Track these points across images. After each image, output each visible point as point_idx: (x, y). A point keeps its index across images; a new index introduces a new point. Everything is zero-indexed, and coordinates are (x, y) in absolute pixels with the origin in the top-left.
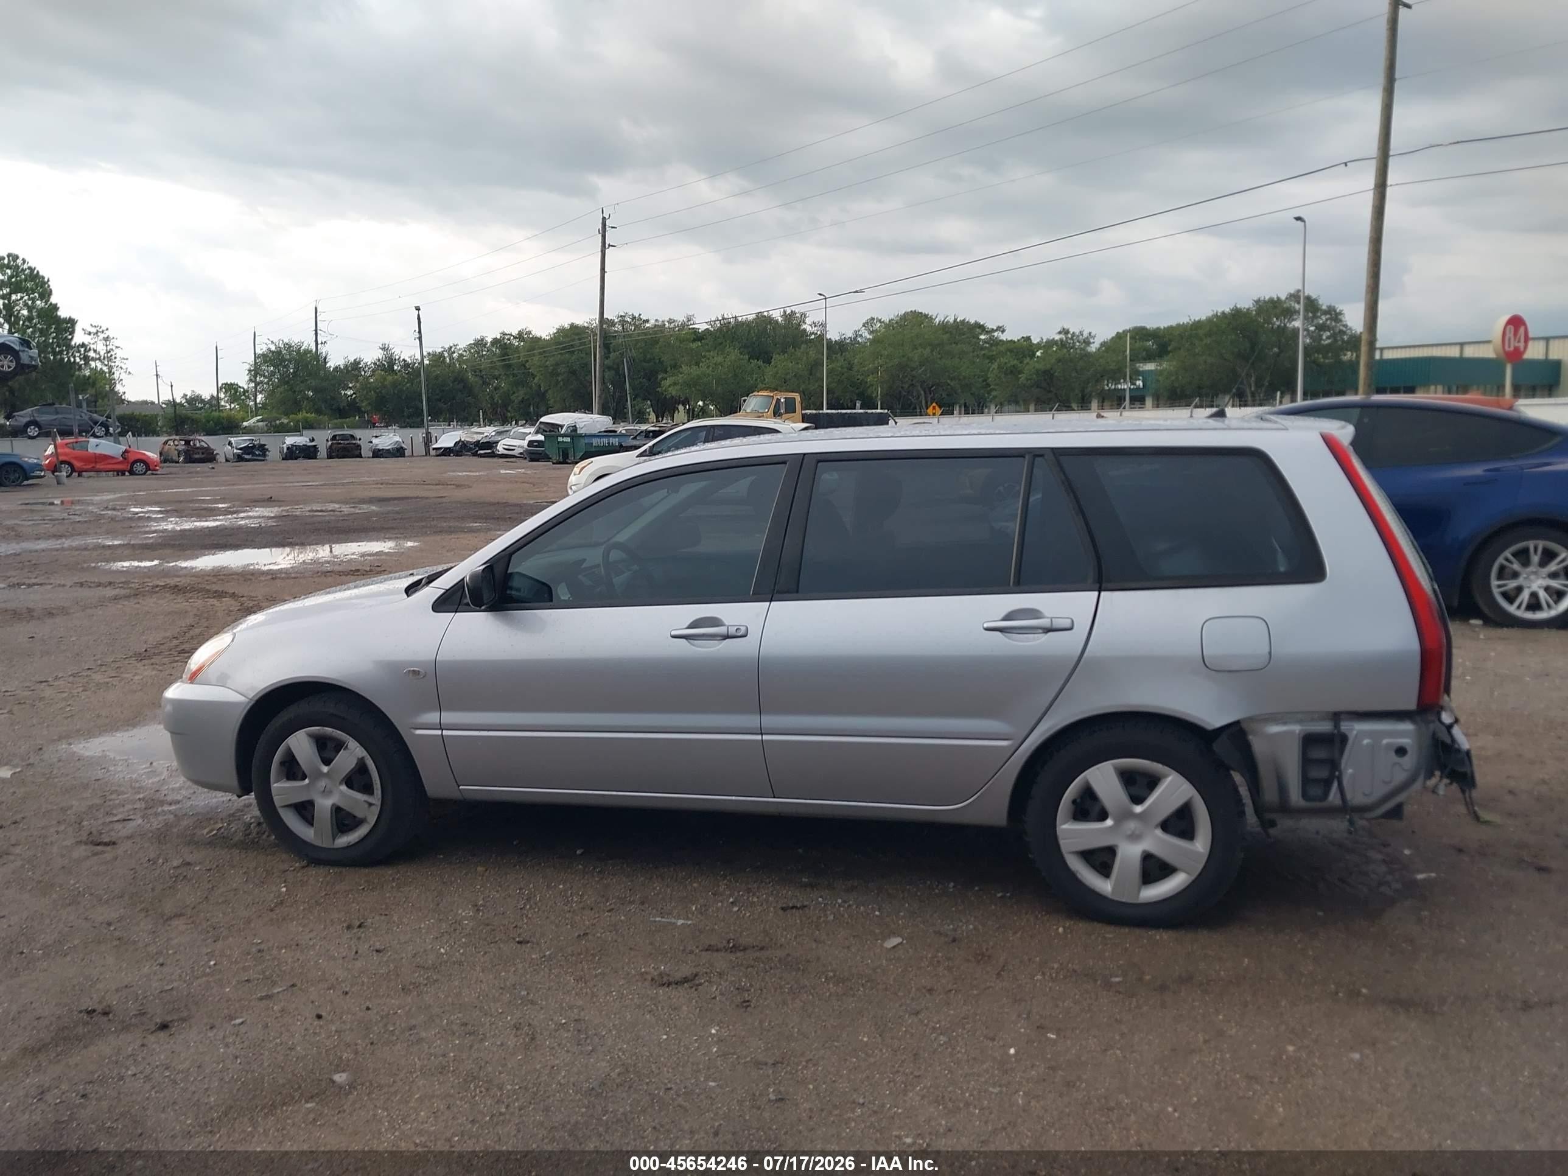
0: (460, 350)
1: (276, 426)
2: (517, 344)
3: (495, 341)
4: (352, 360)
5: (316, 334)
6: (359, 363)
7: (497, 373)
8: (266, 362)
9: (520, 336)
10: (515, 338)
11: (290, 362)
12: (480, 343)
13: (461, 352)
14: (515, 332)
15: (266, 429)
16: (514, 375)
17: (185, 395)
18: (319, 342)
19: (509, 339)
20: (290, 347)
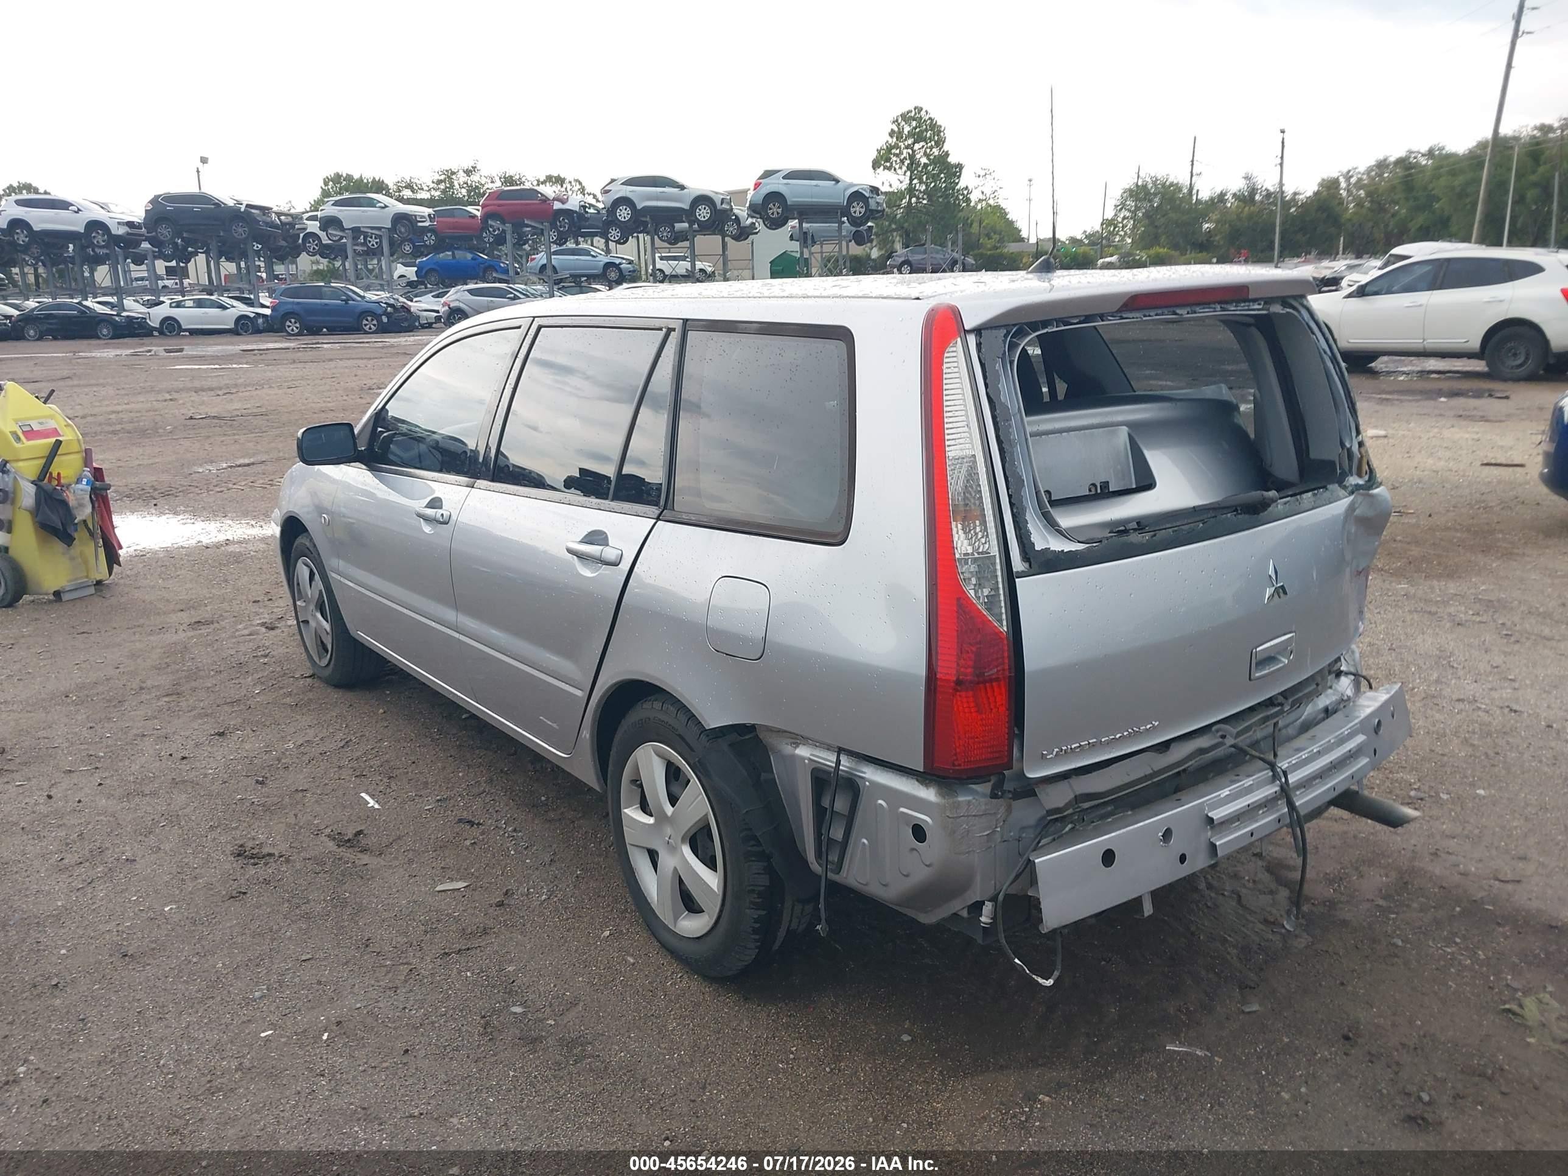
0: (1359, 173)
1: (1128, 263)
2: (1424, 163)
3: (1400, 162)
4: (1218, 191)
5: (1192, 165)
6: (1225, 194)
7: (1396, 197)
8: (1131, 196)
9: (1430, 153)
10: (1423, 155)
11: (1155, 194)
12: (1382, 165)
13: (1359, 176)
14: (1424, 149)
15: (1118, 264)
16: (1416, 199)
17: (1085, 232)
18: (1194, 173)
19: (1415, 158)
20: (1157, 180)
